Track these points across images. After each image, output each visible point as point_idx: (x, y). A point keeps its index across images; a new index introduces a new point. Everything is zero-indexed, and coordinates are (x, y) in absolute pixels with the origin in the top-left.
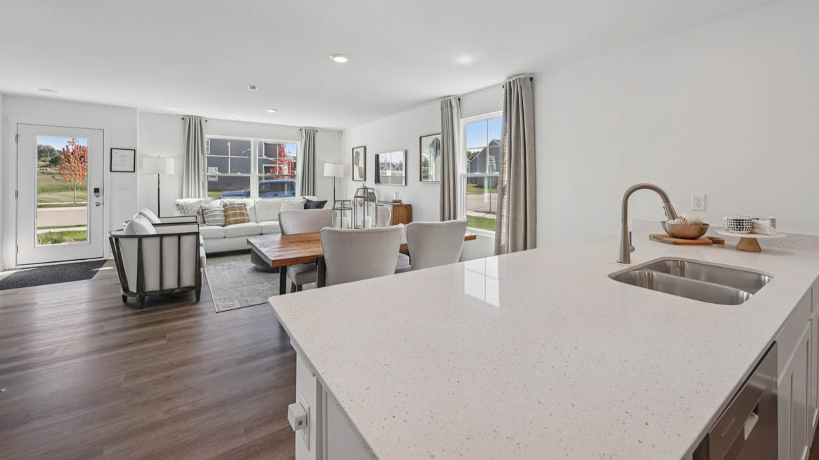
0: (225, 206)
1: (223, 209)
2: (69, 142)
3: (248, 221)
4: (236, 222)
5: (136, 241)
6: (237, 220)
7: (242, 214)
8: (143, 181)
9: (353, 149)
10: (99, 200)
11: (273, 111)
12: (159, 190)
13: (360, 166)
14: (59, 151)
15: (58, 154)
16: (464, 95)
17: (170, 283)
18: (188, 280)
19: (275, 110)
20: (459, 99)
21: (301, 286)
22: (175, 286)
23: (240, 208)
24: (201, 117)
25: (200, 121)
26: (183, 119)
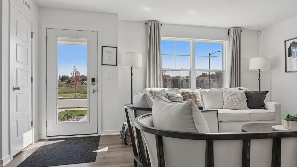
0: (182, 94)
2: (74, 70)
8: (122, 72)
9: (286, 42)
10: (94, 87)
12: (132, 80)
14: (70, 78)
15: (70, 79)
24: (159, 21)
25: (158, 25)
26: (146, 24)
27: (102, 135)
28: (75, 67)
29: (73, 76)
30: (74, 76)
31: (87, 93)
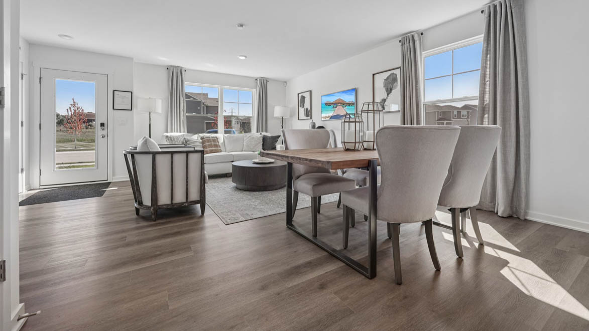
0: (202, 138)
1: (201, 141)
2: (71, 105)
3: (221, 152)
4: (211, 152)
5: (151, 156)
6: (212, 150)
7: (216, 146)
8: (138, 118)
9: (298, 94)
10: (104, 132)
11: (244, 58)
12: (150, 125)
13: (305, 107)
14: (63, 116)
15: (62, 118)
16: (426, 30)
17: (180, 198)
18: (194, 195)
19: (246, 57)
20: (422, 34)
21: (320, 197)
22: (184, 200)
23: (214, 141)
24: (182, 67)
25: (181, 70)
26: (168, 69)
27: (113, 181)
28: (73, 99)
29: (70, 115)
30: (72, 114)
31: (94, 142)
